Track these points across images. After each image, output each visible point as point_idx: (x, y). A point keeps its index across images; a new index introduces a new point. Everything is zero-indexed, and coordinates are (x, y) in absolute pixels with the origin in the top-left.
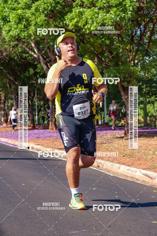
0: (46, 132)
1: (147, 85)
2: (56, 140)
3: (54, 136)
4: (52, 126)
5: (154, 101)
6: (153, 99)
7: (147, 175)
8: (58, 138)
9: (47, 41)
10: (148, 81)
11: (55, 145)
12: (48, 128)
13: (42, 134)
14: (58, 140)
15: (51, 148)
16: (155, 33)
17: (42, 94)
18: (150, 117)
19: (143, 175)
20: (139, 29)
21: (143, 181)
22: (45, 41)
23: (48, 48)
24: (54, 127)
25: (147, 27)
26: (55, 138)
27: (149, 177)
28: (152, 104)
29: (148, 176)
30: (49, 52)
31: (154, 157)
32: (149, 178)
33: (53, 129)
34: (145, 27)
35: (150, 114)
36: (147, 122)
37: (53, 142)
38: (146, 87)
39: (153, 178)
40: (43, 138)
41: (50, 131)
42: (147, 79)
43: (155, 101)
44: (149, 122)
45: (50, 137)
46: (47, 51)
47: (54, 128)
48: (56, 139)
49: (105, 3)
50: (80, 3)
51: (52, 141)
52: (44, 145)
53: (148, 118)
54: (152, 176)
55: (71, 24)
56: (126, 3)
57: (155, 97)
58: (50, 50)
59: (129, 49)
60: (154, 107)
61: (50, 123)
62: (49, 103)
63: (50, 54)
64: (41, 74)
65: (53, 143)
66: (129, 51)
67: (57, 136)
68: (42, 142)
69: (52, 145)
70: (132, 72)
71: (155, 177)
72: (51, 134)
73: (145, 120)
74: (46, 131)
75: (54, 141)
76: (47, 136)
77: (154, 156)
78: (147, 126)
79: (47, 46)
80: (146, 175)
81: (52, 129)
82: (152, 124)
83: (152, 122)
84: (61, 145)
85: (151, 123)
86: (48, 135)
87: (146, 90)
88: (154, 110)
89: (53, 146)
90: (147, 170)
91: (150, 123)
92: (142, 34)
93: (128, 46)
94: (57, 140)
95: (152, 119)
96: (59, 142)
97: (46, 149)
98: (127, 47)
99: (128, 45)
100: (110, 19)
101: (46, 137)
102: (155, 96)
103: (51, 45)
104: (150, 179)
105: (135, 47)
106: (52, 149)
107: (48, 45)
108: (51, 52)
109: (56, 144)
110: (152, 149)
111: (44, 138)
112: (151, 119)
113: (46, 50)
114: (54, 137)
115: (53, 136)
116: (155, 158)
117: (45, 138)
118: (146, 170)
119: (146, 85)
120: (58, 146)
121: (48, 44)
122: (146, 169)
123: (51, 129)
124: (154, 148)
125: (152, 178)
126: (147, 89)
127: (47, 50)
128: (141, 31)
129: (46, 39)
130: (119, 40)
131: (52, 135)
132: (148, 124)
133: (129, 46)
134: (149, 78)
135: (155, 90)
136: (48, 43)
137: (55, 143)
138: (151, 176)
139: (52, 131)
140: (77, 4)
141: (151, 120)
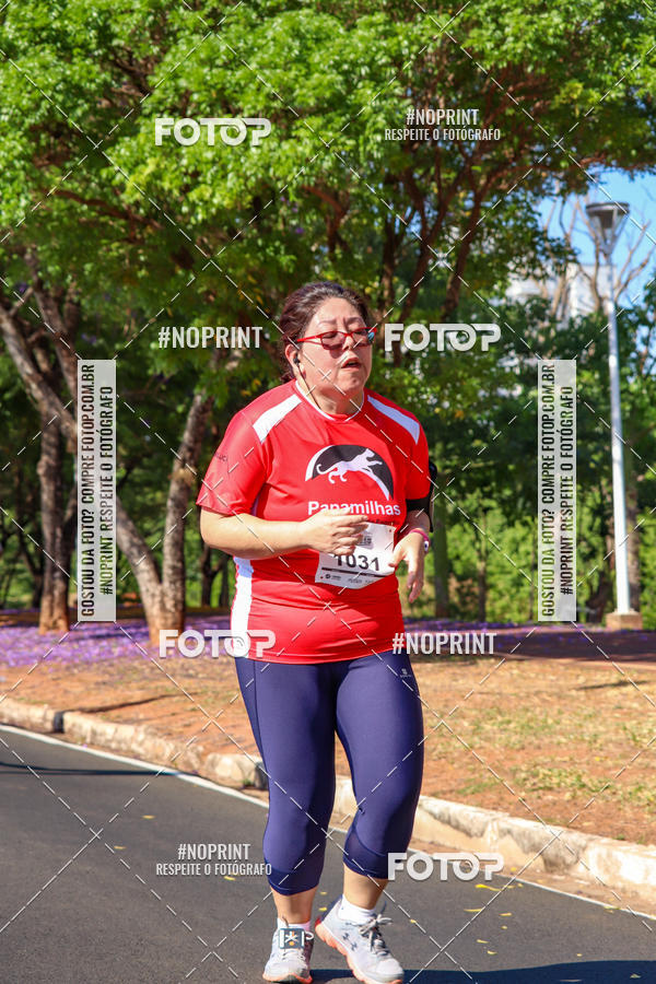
0: (29, 638)
1: (450, 446)
2: (67, 673)
3: (60, 656)
4: (51, 614)
5: (476, 510)
6: (471, 504)
7: (447, 822)
8: (76, 666)
9: (33, 257)
10: (451, 428)
11: (66, 692)
12: (36, 624)
13: (10, 648)
14: (76, 671)
15: (46, 706)
16: (482, 232)
17: (12, 481)
18: (461, 579)
19: (432, 819)
20: (417, 213)
21: (432, 843)
22: (28, 257)
23: (39, 286)
24: (60, 618)
25: (450, 207)
26: (64, 664)
27: (457, 827)
28: (466, 525)
29: (454, 823)
30: (40, 304)
31: (477, 746)
32: (455, 832)
33: (55, 626)
34: (441, 207)
35: (458, 567)
36: (447, 598)
37: (54, 680)
38: (446, 454)
39: (474, 831)
40: (12, 663)
41: (44, 636)
42: (449, 423)
43: (480, 513)
44: (455, 599)
45: (42, 659)
46: (32, 300)
47: (62, 623)
48: (68, 668)
49: (274, 98)
50: (171, 99)
51: (50, 677)
52: (17, 694)
53: (454, 584)
54: (472, 821)
55: (130, 184)
56: (362, 101)
57: (481, 495)
58: (46, 296)
59: (374, 297)
60: (478, 539)
61: (45, 603)
62: (40, 516)
63: (47, 314)
64: (7, 396)
65: (58, 685)
66: (377, 304)
67: (73, 655)
68: (8, 680)
69: (53, 692)
70: (389, 390)
71: (481, 827)
72: (46, 646)
73: (442, 588)
74: (26, 635)
75: (59, 678)
76: (31, 654)
77: (476, 739)
78: (449, 616)
79: (35, 279)
80: (446, 818)
81: (51, 624)
82: (471, 607)
83: (468, 599)
84: (89, 694)
85: (464, 603)
86: (36, 650)
87: (446, 467)
88: (479, 551)
89: (55, 698)
90: (450, 800)
91: (459, 606)
92: (428, 233)
93: (370, 283)
94: (73, 674)
95: (470, 587)
96: (80, 680)
97: (28, 710)
98: (367, 285)
99: (373, 281)
100: (294, 164)
101: (28, 660)
102: (482, 491)
103: (49, 275)
104: (462, 835)
105: (400, 290)
106: (53, 708)
107: (40, 274)
108: (52, 303)
109: (69, 689)
110: (467, 712)
111: (17, 663)
112: (463, 587)
113: (32, 295)
114: (59, 659)
115: (54, 658)
116: (481, 748)
117: (21, 662)
118: (446, 799)
119: (446, 443)
120: (77, 698)
121: (37, 271)
122: (444, 793)
123: (49, 628)
124: (476, 705)
125: (468, 834)
126: (448, 463)
127: (36, 294)
128: (424, 222)
129: (29, 250)
130: (333, 259)
131: (54, 653)
132: (453, 606)
133: (376, 284)
134: (458, 418)
135: (481, 464)
136: (39, 266)
137: (65, 684)
138: (463, 822)
139: (53, 636)
140: (160, 102)
141: (465, 590)
